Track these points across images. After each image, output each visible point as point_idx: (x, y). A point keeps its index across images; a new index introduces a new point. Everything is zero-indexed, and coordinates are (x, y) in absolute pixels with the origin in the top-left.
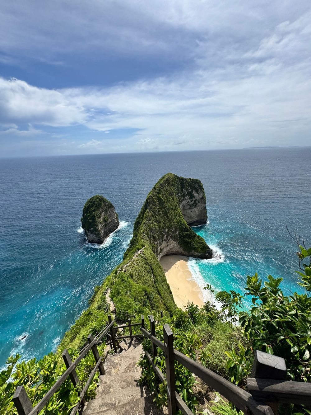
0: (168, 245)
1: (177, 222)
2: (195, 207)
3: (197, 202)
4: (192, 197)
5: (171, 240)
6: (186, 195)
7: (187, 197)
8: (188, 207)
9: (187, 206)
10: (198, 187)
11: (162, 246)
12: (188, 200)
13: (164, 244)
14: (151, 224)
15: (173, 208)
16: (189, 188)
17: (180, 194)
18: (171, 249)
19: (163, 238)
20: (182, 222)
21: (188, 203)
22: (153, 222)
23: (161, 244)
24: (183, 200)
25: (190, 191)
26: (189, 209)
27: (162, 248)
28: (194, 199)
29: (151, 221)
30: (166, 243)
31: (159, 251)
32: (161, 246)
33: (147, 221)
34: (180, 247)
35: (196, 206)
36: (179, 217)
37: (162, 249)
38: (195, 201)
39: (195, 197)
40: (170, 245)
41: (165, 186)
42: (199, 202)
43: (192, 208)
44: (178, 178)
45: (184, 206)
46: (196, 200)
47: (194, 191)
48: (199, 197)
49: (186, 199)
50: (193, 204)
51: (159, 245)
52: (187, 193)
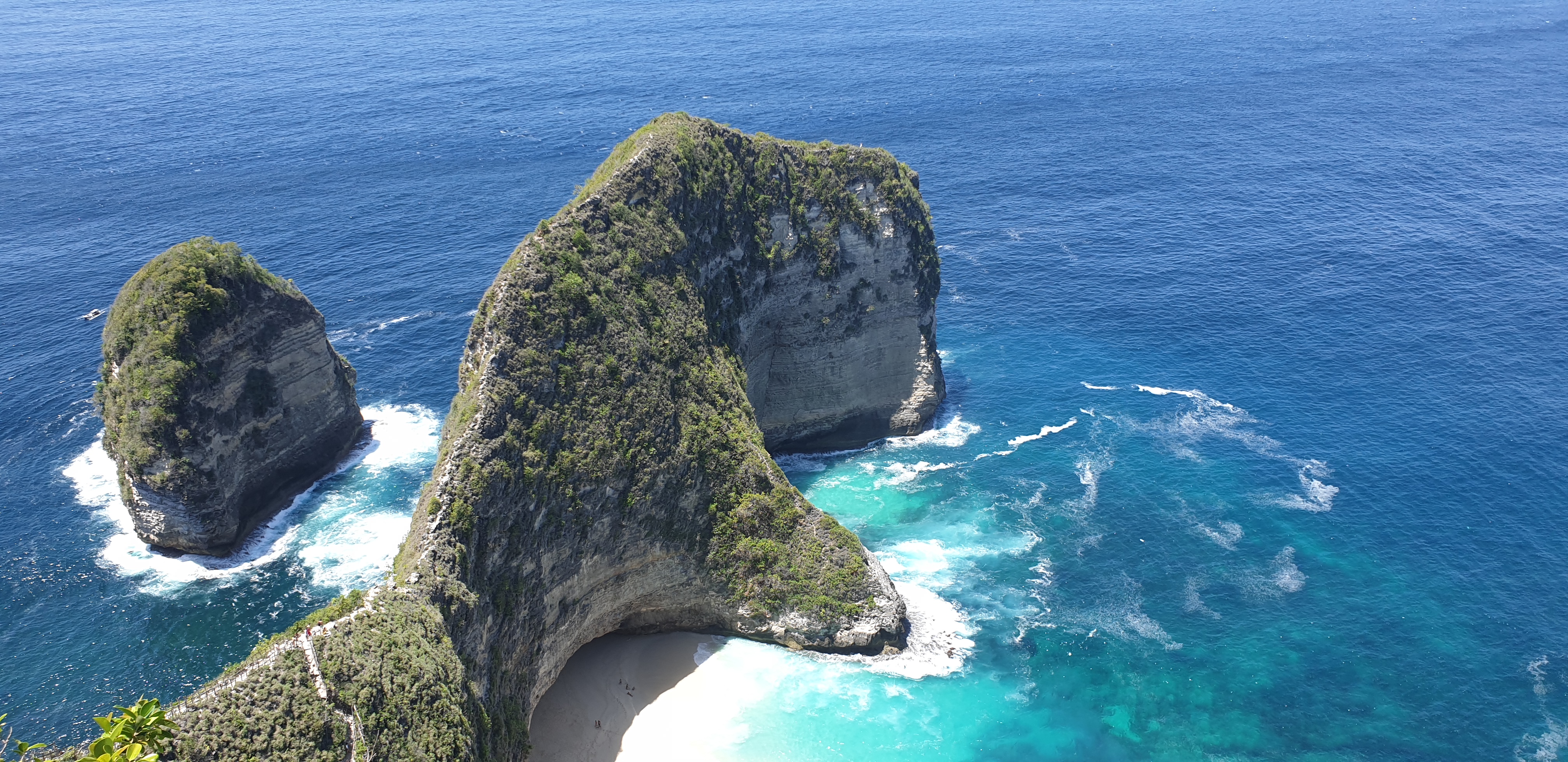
0: (620, 578)
2: (855, 328)
3: (868, 296)
4: (828, 266)
5: (642, 544)
6: (792, 256)
7: (798, 267)
9: (796, 323)
10: (874, 204)
11: (578, 585)
12: (803, 289)
13: (593, 570)
16: (815, 211)
17: (746, 250)
18: (646, 599)
19: (582, 535)
21: (806, 308)
23: (566, 570)
24: (768, 286)
25: (820, 226)
26: (811, 343)
27: (577, 594)
28: (846, 281)
31: (550, 618)
32: (569, 582)
35: (858, 322)
37: (575, 602)
38: (853, 289)
39: (851, 266)
40: (641, 573)
42: (880, 297)
43: (829, 339)
44: (735, 143)
45: (779, 327)
46: (865, 284)
47: (846, 225)
48: (880, 266)
49: (793, 279)
50: (839, 308)
51: (552, 582)
52: (797, 247)
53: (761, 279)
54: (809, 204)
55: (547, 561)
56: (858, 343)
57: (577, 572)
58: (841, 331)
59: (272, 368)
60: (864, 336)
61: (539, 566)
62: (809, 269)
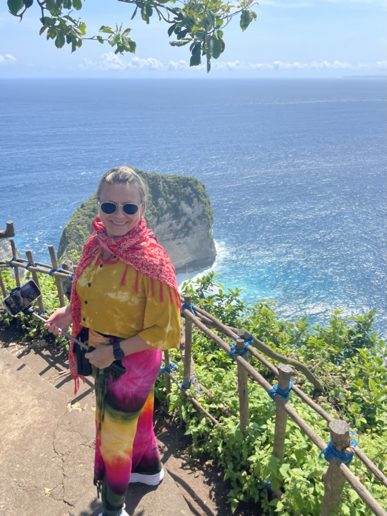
2: (187, 234)
3: (190, 223)
4: (177, 213)
6: (166, 212)
7: (168, 215)
9: (168, 233)
10: (191, 194)
12: (169, 222)
16: (172, 197)
21: (171, 228)
24: (158, 222)
26: (173, 239)
35: (188, 232)
38: (185, 221)
39: (185, 214)
42: (194, 223)
43: (179, 238)
47: (182, 201)
48: (194, 214)
49: (166, 219)
50: (182, 228)
52: (167, 209)
53: (156, 219)
54: (170, 195)
56: (188, 239)
58: (183, 235)
60: (190, 236)
62: (171, 216)
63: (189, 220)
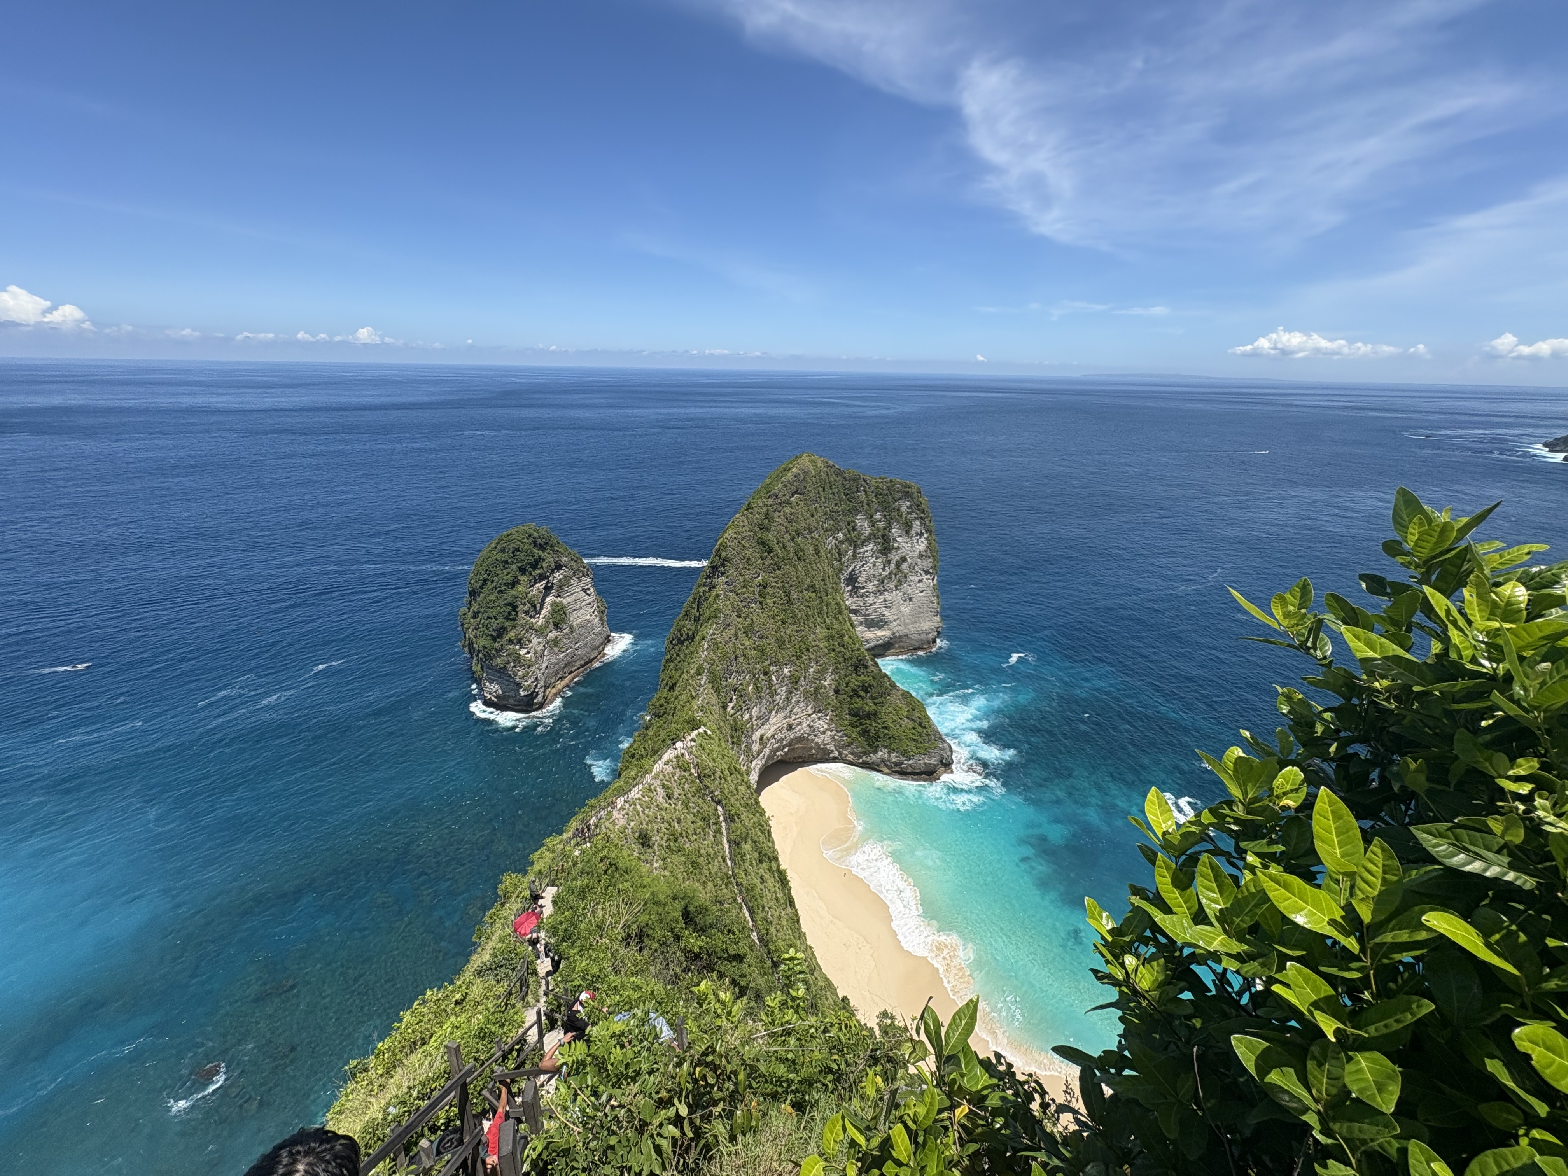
0: (790, 726)
1: (829, 638)
3: (905, 566)
4: (886, 548)
5: (802, 704)
6: (868, 539)
7: (870, 547)
8: (871, 587)
9: (867, 580)
10: (911, 513)
11: (768, 730)
12: (872, 560)
13: (777, 720)
14: (730, 644)
15: (813, 586)
16: (878, 516)
17: (845, 535)
18: (800, 739)
19: (772, 697)
20: (846, 638)
21: (873, 571)
22: (736, 636)
23: (764, 719)
24: (855, 557)
25: (882, 525)
27: (769, 734)
28: (895, 557)
29: (731, 632)
30: (785, 718)
31: (756, 747)
32: (764, 727)
33: (716, 629)
34: (834, 732)
35: (900, 583)
36: (837, 619)
37: (769, 739)
38: (897, 562)
39: (898, 548)
40: (800, 724)
41: (788, 503)
42: (911, 567)
43: (885, 590)
44: (839, 473)
45: (857, 582)
47: (895, 525)
49: (867, 554)
50: (891, 573)
51: (757, 725)
52: (870, 534)
53: (850, 553)
54: (876, 511)
55: (755, 712)
56: (899, 594)
57: (768, 720)
59: (565, 601)
60: (903, 590)
61: (751, 715)
62: (875, 548)
63: (904, 559)
